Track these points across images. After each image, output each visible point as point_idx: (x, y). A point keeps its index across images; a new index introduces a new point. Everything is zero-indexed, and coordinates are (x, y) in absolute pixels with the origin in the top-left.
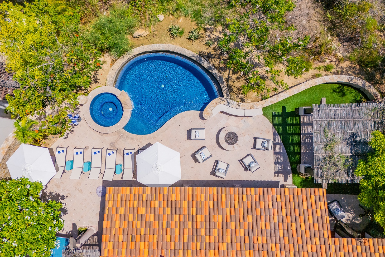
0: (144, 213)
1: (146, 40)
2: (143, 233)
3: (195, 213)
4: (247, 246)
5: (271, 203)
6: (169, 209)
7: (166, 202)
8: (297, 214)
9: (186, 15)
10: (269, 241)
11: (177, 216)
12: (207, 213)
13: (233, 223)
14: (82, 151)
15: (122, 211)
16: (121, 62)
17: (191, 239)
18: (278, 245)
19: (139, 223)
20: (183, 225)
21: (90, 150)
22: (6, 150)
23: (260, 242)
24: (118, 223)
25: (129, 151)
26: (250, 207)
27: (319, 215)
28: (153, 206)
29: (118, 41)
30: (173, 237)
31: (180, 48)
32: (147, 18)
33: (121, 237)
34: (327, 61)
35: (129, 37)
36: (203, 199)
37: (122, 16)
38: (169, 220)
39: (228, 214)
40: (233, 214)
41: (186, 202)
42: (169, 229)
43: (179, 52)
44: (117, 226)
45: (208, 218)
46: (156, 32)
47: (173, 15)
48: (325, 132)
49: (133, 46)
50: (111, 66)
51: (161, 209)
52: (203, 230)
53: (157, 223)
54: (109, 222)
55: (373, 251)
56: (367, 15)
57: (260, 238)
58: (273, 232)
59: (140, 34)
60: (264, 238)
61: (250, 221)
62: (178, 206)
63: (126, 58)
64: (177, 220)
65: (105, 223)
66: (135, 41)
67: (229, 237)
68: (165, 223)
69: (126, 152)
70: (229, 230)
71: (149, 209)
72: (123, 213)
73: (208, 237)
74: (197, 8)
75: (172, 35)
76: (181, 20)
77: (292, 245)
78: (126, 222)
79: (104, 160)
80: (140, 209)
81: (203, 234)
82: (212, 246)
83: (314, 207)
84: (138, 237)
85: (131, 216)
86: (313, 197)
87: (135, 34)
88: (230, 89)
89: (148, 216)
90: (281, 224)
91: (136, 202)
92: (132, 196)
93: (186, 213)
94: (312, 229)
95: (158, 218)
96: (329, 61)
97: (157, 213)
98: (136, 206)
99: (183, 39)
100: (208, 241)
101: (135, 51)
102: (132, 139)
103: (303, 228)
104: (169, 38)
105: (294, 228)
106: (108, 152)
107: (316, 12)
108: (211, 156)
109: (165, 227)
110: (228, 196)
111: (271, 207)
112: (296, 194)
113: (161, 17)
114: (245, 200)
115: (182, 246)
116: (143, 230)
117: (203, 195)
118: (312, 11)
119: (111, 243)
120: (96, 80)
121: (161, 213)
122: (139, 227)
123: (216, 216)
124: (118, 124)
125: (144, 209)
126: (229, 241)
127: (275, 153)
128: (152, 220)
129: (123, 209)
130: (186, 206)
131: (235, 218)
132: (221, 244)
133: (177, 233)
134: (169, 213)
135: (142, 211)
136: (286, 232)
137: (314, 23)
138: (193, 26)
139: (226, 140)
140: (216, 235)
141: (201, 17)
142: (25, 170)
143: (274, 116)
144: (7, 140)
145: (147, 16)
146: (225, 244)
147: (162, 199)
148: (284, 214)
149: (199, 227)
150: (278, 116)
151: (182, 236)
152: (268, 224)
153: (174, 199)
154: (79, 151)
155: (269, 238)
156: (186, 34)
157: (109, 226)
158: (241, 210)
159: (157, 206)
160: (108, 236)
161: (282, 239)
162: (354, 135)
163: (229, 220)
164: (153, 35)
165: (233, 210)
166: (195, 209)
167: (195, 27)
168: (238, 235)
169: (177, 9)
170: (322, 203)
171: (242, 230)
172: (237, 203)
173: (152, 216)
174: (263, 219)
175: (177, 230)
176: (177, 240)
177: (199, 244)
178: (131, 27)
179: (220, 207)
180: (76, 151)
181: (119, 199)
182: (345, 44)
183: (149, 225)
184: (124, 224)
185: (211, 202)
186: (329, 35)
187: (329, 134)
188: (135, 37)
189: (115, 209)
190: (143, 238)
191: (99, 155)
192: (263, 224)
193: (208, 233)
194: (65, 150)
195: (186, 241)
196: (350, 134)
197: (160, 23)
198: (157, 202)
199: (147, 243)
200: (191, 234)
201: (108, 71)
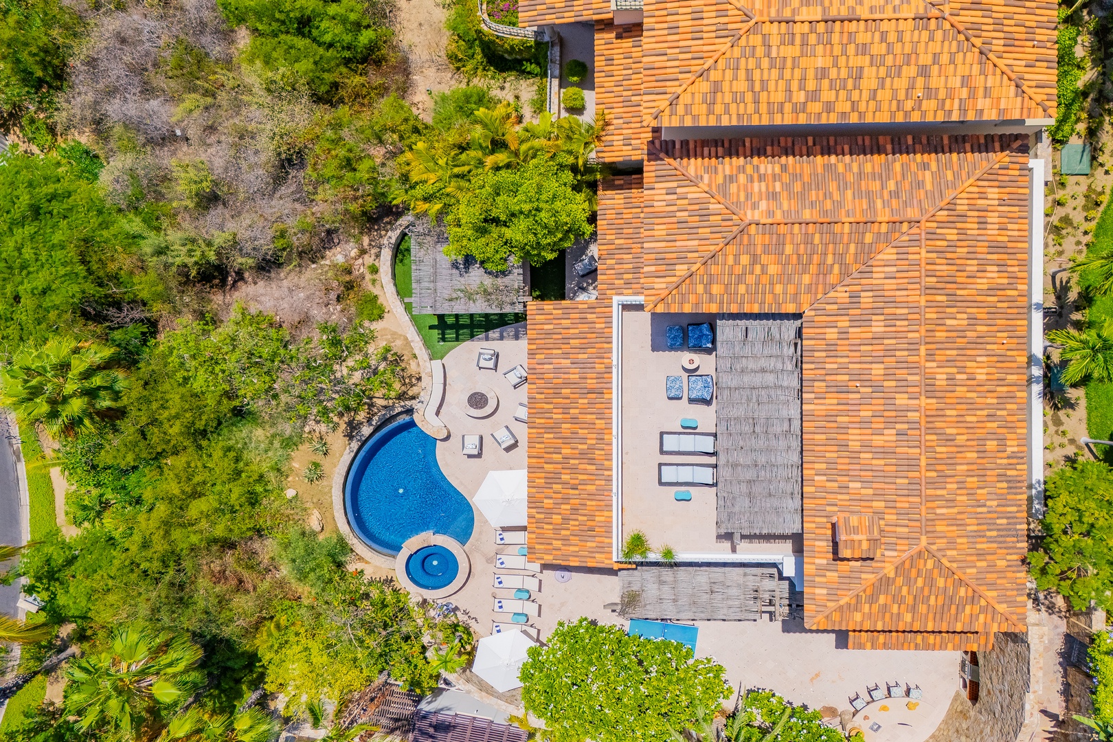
0: (560, 517)
1: (327, 514)
2: (585, 518)
3: (560, 456)
4: (599, 396)
5: (546, 366)
6: (554, 486)
7: (545, 490)
8: (560, 336)
9: (289, 458)
10: (593, 370)
11: (563, 476)
12: (560, 441)
13: (572, 411)
14: (497, 601)
15: (557, 544)
16: (360, 548)
17: (591, 461)
18: (597, 360)
19: (571, 522)
20: (574, 470)
21: (497, 591)
22: (484, 694)
23: (595, 381)
24: (572, 548)
25: (498, 537)
26: (552, 391)
27: (560, 312)
28: (551, 506)
29: (324, 551)
30: (588, 482)
31: (339, 467)
32: (292, 512)
33: (589, 544)
34: (361, 271)
35: (321, 538)
36: (543, 446)
37: (286, 546)
38: (569, 486)
39: (560, 416)
40: (560, 411)
41: (546, 466)
42: (579, 487)
43: (346, 469)
44: (576, 549)
45: (566, 441)
46: (315, 500)
47: (287, 476)
48: (451, 300)
49: (337, 530)
50: (367, 562)
51: (554, 496)
52: (580, 446)
53: (572, 501)
54: (571, 558)
55: (613, 247)
56: (292, 224)
57: (589, 381)
58: (582, 366)
59: (317, 523)
60: (589, 376)
61: (569, 391)
62: (552, 475)
63: (354, 541)
64: (568, 477)
65: (572, 564)
66: (328, 529)
67: (589, 416)
68: (572, 492)
69: (499, 542)
70: (580, 416)
71: (555, 511)
72: (560, 542)
73: (589, 442)
74: (277, 444)
75: (320, 477)
76: (296, 465)
77: (597, 345)
78: (571, 538)
79: (512, 571)
80: (554, 521)
81: (585, 447)
82: (599, 437)
83: (551, 317)
84: (589, 523)
85: (563, 532)
86: (537, 317)
87: (317, 528)
88: (401, 396)
89: (563, 512)
90: (571, 356)
91: (546, 526)
92: (537, 531)
93: (560, 466)
94: (578, 321)
95: (566, 500)
96: (360, 267)
97: (560, 501)
98: (551, 527)
99: (326, 463)
100: (594, 442)
101: (344, 528)
102: (480, 533)
103: (577, 331)
104: (324, 482)
105: (577, 341)
106: (498, 565)
107: (286, 278)
108: (507, 427)
109: (577, 492)
110: (538, 416)
111: (551, 366)
112: (535, 337)
113: (290, 493)
114: (543, 396)
115: (600, 472)
116: (580, 518)
117: (537, 446)
118: (285, 283)
119: (597, 555)
120: (389, 581)
121: (560, 496)
122: (577, 523)
123: (563, 431)
124: (455, 552)
125: (554, 516)
126: (594, 416)
127: (502, 338)
128: (568, 507)
129: (554, 542)
130: (551, 466)
131: (566, 410)
132: (597, 426)
133: (585, 477)
134: (560, 486)
135: (557, 519)
136: (582, 351)
137: (303, 280)
138: (305, 447)
139: (481, 408)
140: (586, 431)
141: (290, 438)
142: (508, 665)
143: (443, 339)
144: (469, 692)
145: (289, 512)
146: (597, 421)
147: (542, 495)
148: (560, 351)
149: (577, 451)
150: (443, 334)
151: (589, 472)
152: (571, 371)
153: (543, 481)
154: (497, 605)
155: (589, 370)
156: (319, 458)
157: (577, 559)
158: (555, 400)
159: (551, 501)
160: (588, 559)
161: (590, 356)
162: (455, 265)
163: (568, 416)
164: (319, 505)
165: (555, 411)
166: (554, 456)
167: (307, 445)
168: (587, 406)
169: (278, 470)
170: (545, 307)
171: (580, 401)
172: (546, 406)
173: (563, 507)
174: (566, 376)
175: (581, 477)
176: (594, 477)
177: (597, 452)
178: (303, 534)
179: (553, 425)
180: (497, 609)
181: (542, 547)
182: (336, 241)
183: (575, 510)
184: (574, 540)
185: (546, 436)
186: (322, 263)
187: (454, 296)
188: (323, 529)
189: (554, 552)
190: (591, 517)
191: (503, 578)
192: (571, 376)
193: (584, 441)
194: (495, 624)
195: (594, 467)
196: (455, 271)
197: (300, 494)
198: (546, 501)
199: (597, 513)
200: (586, 461)
201: (376, 566)
